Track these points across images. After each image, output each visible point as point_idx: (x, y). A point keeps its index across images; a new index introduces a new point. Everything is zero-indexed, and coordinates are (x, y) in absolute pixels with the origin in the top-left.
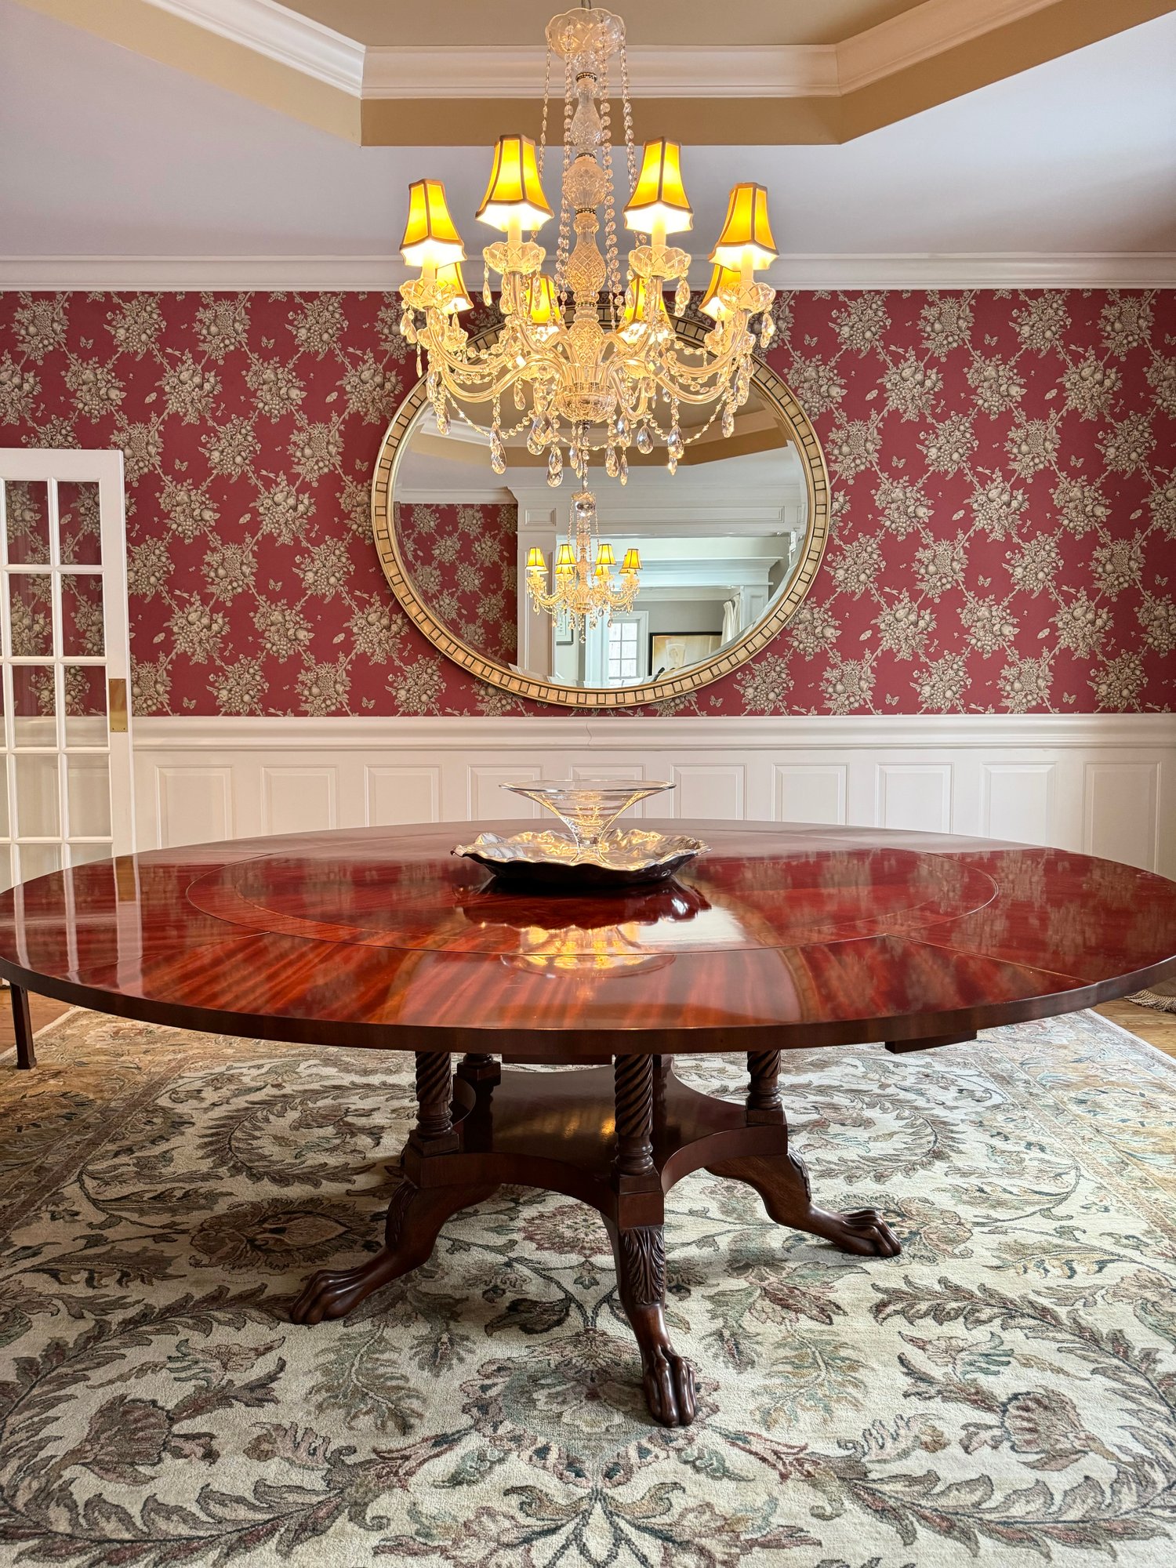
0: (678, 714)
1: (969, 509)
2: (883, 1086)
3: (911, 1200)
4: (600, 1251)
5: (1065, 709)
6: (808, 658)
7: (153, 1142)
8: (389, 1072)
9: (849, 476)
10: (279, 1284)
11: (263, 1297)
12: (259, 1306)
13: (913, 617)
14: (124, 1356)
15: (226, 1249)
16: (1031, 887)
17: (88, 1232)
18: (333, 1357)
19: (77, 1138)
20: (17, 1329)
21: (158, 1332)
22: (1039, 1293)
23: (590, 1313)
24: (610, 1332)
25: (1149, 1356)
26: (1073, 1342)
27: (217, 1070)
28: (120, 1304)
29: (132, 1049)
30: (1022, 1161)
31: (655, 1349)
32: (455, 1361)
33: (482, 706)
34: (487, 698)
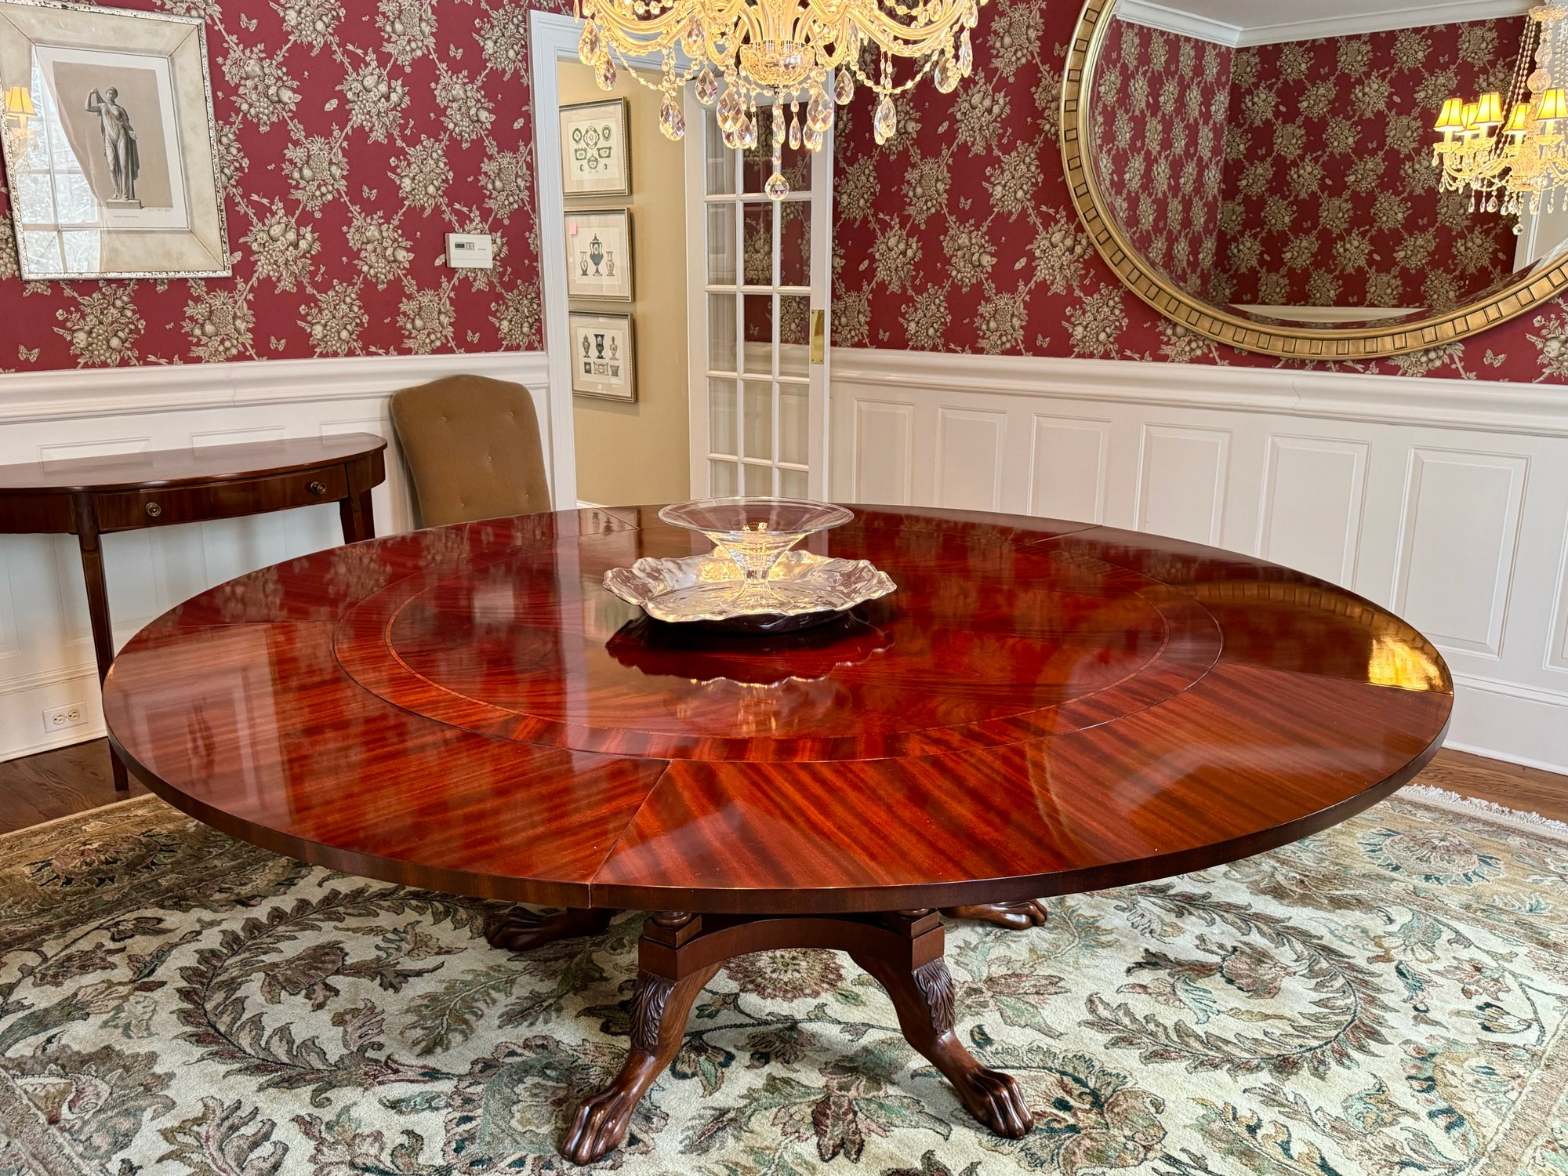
33: (1167, 350)
34: (1174, 339)
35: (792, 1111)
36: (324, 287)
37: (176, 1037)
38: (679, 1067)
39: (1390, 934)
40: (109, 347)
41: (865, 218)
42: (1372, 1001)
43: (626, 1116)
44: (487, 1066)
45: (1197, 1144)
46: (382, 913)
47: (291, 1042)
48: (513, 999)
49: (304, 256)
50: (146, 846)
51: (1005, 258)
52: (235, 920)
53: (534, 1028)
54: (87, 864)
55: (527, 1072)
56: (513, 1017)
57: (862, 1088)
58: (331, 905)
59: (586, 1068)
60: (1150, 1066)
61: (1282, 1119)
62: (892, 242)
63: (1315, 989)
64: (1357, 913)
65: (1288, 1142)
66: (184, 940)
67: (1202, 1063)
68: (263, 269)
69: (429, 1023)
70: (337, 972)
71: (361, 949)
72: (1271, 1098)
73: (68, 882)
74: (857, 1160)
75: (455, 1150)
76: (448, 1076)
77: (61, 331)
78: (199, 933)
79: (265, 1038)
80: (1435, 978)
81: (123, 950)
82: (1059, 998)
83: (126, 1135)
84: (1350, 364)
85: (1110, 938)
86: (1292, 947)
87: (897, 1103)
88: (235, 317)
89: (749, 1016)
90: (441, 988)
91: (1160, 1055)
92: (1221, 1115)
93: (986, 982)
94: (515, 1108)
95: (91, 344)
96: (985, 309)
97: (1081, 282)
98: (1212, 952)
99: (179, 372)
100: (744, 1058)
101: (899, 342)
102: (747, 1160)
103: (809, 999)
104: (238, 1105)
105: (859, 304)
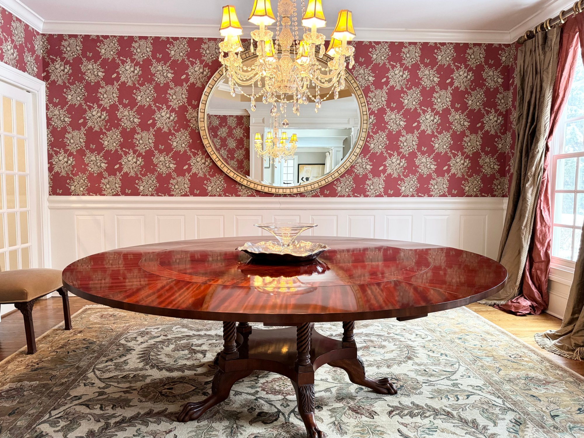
0: (313, 196)
1: (419, 122)
2: (388, 333)
3: (400, 374)
4: (289, 394)
5: (453, 195)
6: (360, 176)
7: (120, 357)
8: (207, 330)
9: (375, 109)
10: (172, 408)
11: (167, 413)
12: (165, 416)
13: (398, 162)
14: (117, 435)
15: (151, 396)
16: (441, 260)
17: (99, 390)
18: (194, 434)
19: (91, 356)
20: (75, 426)
21: (128, 426)
22: (446, 407)
23: (287, 416)
24: (295, 423)
25: (485, 428)
26: (459, 423)
27: (142, 330)
28: (113, 416)
29: (109, 322)
30: (439, 360)
31: (312, 428)
32: (239, 434)
33: (240, 193)
34: (242, 190)
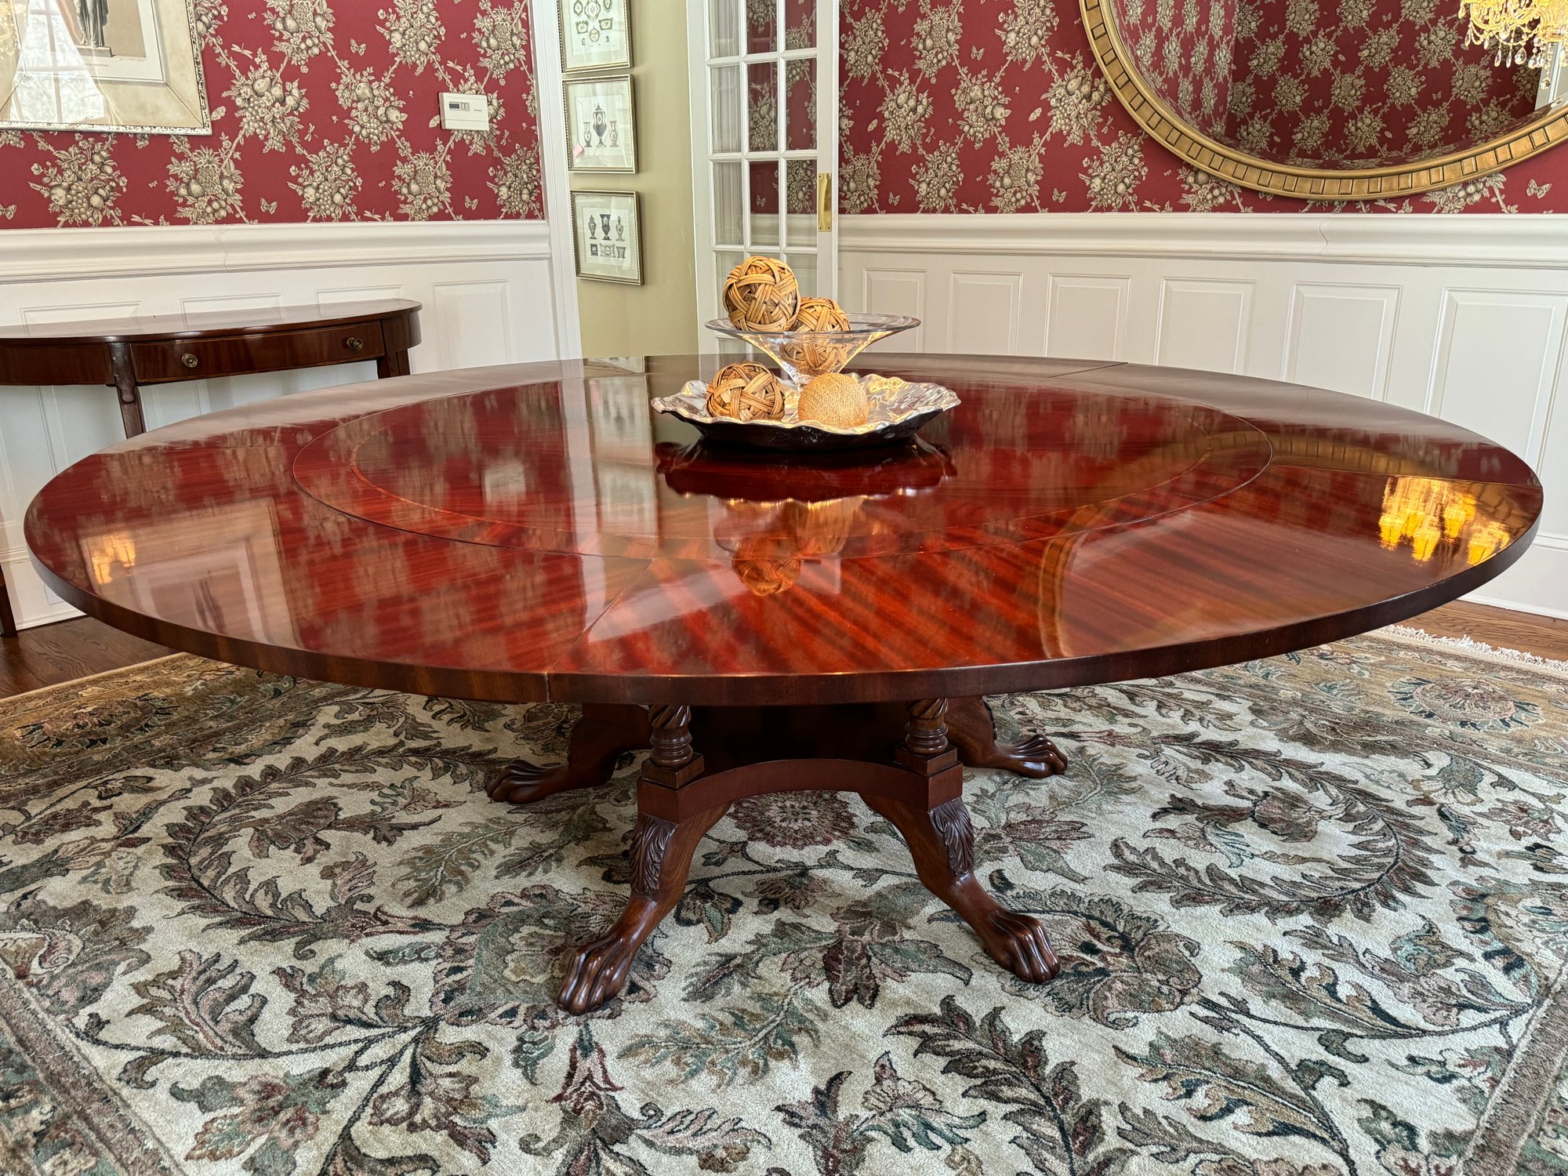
33: (1188, 199)
34: (1195, 187)
35: (802, 956)
36: (315, 147)
37: (157, 892)
38: (683, 913)
39: (1429, 778)
40: (90, 205)
41: (874, 74)
42: (1415, 843)
43: (625, 963)
44: (482, 916)
45: (1236, 987)
46: (379, 769)
47: (276, 895)
48: (512, 850)
49: (291, 114)
50: (141, 709)
51: (1018, 109)
52: (227, 779)
53: (533, 878)
54: (79, 726)
55: (523, 922)
56: (509, 868)
57: (876, 933)
58: (326, 763)
59: (586, 916)
60: (1183, 910)
61: (1327, 962)
62: (902, 99)
63: (1353, 833)
64: (1393, 758)
65: (1335, 984)
66: (173, 797)
67: (1238, 907)
68: (249, 127)
69: (423, 875)
70: (329, 827)
71: (355, 804)
72: (1314, 940)
73: (59, 743)
74: (871, 1006)
75: (444, 1001)
76: (440, 927)
77: (38, 187)
78: (189, 791)
79: (250, 892)
80: (1480, 820)
81: (110, 807)
82: (1082, 844)
83: (96, 990)
84: (1381, 203)
85: (1134, 785)
86: (1326, 792)
87: (912, 948)
88: (222, 177)
89: (758, 863)
90: (437, 840)
91: (1195, 898)
92: (1260, 958)
93: (1004, 828)
94: (509, 958)
95: (70, 202)
96: (998, 165)
97: (1099, 130)
98: (1243, 798)
99: (166, 233)
100: (753, 904)
101: (910, 205)
102: (754, 1007)
103: (821, 847)
104: (218, 957)
105: (868, 166)
